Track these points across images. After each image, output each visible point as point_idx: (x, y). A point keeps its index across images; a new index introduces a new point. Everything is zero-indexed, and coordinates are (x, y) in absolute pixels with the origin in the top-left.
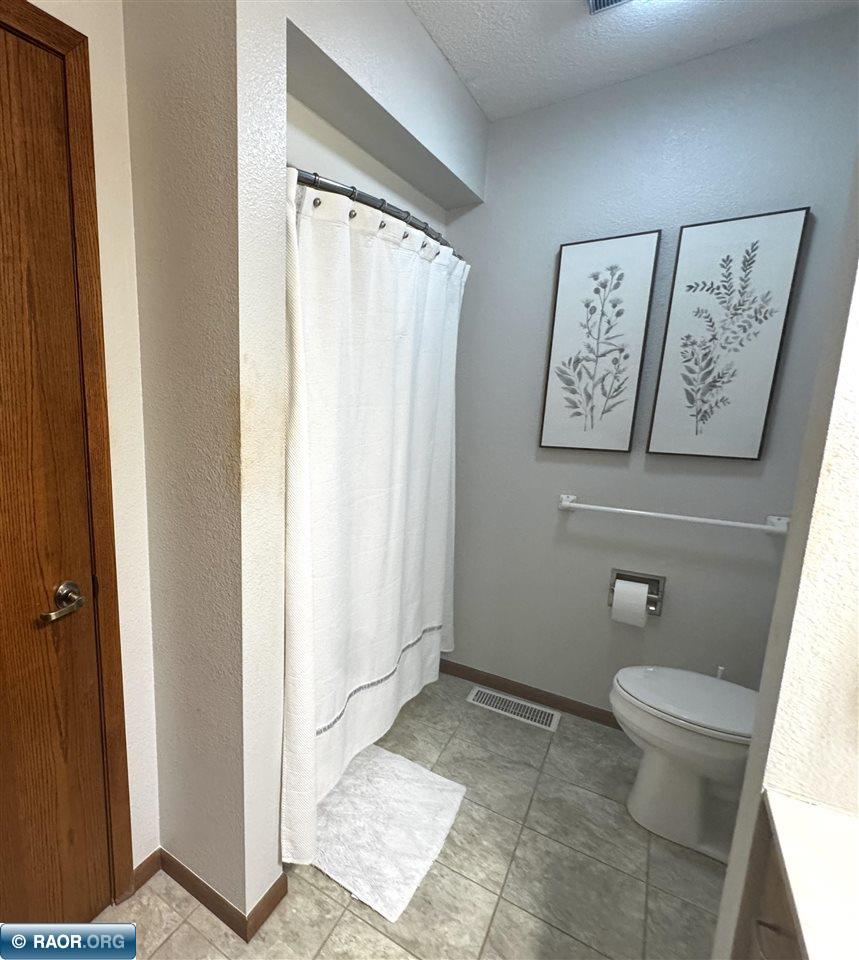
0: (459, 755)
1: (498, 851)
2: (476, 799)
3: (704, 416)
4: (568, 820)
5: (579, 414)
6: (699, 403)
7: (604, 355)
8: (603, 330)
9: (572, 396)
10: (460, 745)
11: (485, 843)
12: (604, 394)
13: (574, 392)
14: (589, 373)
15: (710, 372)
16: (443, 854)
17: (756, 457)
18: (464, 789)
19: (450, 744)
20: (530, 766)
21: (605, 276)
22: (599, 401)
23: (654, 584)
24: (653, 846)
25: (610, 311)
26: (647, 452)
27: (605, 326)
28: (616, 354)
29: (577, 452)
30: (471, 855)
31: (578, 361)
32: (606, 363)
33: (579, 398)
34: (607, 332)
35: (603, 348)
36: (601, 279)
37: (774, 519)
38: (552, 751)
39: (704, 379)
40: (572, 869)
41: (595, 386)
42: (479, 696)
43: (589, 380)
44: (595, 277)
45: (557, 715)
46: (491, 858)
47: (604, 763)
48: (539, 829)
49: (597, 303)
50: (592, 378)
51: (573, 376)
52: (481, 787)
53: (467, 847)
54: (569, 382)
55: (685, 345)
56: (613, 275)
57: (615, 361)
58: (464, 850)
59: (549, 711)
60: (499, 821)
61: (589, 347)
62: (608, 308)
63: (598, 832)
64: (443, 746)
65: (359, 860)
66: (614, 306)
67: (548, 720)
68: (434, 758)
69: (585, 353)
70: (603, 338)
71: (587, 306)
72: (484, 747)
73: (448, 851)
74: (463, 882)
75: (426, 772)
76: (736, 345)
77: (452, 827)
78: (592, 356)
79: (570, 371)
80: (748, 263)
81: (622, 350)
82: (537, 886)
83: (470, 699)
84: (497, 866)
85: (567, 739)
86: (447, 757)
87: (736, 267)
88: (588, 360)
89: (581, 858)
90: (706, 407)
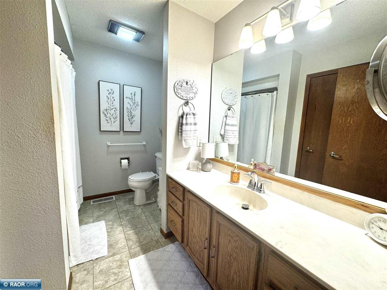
0: (98, 216)
1: (118, 226)
2: (108, 221)
3: (132, 123)
4: (127, 212)
5: (109, 123)
6: (130, 121)
7: (112, 109)
8: (111, 103)
9: (106, 118)
10: (96, 214)
11: (115, 227)
12: (113, 118)
13: (107, 117)
14: (109, 113)
15: (131, 115)
16: (108, 235)
17: (140, 131)
18: (104, 221)
19: (94, 215)
20: (114, 208)
21: (110, 91)
22: (113, 119)
23: (128, 159)
24: (141, 207)
25: (113, 100)
26: (123, 131)
27: (112, 103)
28: (115, 109)
29: (109, 132)
30: (114, 231)
31: (107, 110)
32: (113, 111)
33: (108, 119)
34: (112, 104)
35: (112, 108)
36: (109, 91)
37: (143, 142)
38: (117, 203)
39: (131, 116)
40: (132, 219)
41: (111, 116)
42: (94, 202)
43: (110, 115)
44: (108, 91)
45: (114, 196)
46: (118, 228)
47: (127, 200)
48: (123, 217)
49: (109, 96)
50: (110, 114)
51: (106, 113)
52: (107, 218)
53: (112, 230)
54: (105, 115)
55: (127, 109)
56: (112, 91)
57: (115, 111)
58: (112, 231)
59: (112, 196)
60: (115, 221)
61: (109, 107)
62: (112, 98)
63: (133, 210)
64: (92, 217)
65: (89, 253)
66: (113, 98)
67: (112, 198)
68: (92, 220)
69: (108, 108)
70: (111, 105)
71: (107, 97)
72: (102, 211)
73: (109, 234)
74: (116, 236)
75: (92, 224)
76: (135, 110)
77: (107, 229)
78: (110, 109)
79: (105, 112)
80: (135, 95)
81: (116, 109)
82: (129, 226)
83: (92, 203)
84: (120, 228)
85: (118, 199)
86: (95, 218)
87: (133, 95)
88: (109, 110)
89: (132, 216)
90: (132, 122)
